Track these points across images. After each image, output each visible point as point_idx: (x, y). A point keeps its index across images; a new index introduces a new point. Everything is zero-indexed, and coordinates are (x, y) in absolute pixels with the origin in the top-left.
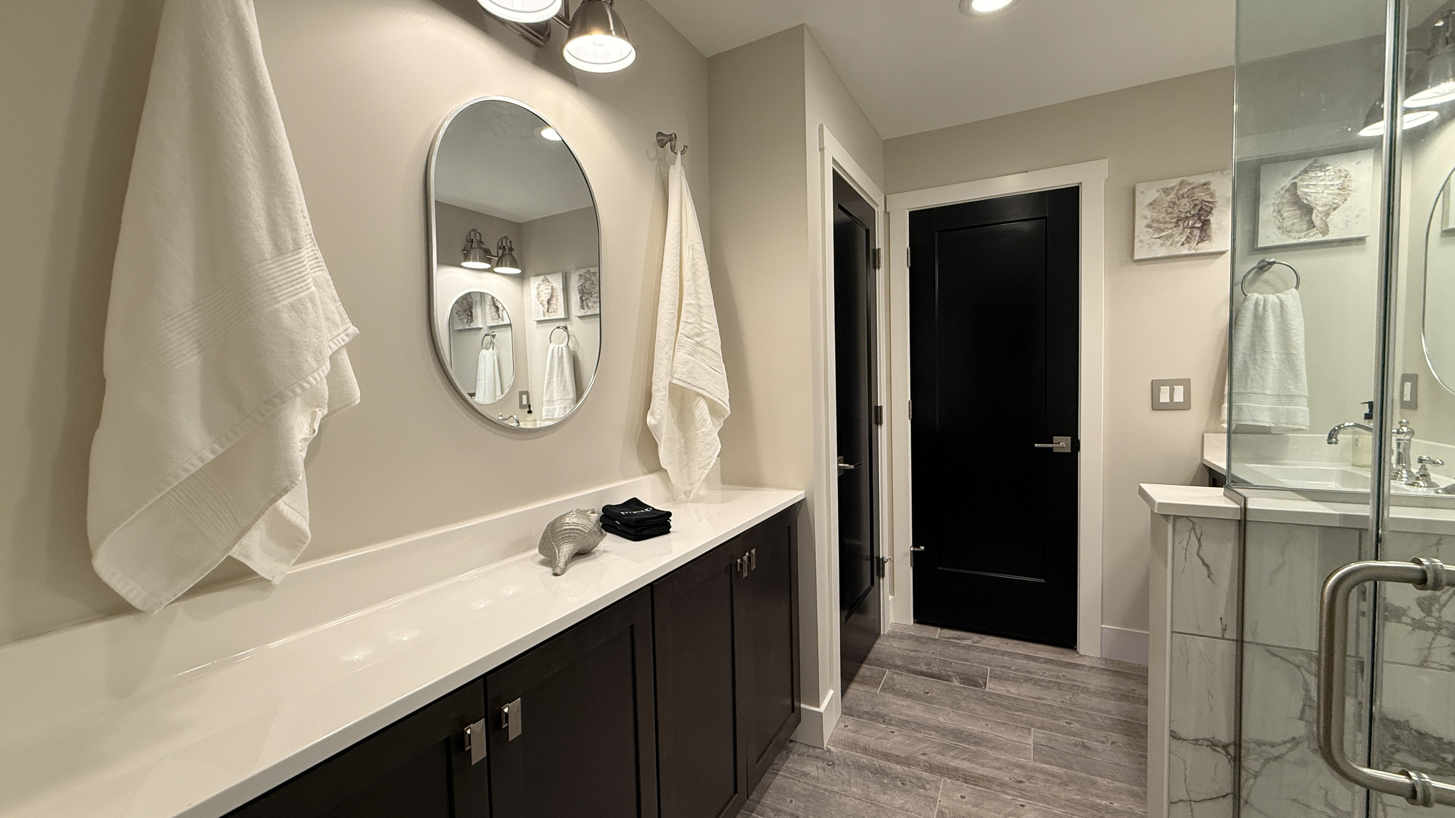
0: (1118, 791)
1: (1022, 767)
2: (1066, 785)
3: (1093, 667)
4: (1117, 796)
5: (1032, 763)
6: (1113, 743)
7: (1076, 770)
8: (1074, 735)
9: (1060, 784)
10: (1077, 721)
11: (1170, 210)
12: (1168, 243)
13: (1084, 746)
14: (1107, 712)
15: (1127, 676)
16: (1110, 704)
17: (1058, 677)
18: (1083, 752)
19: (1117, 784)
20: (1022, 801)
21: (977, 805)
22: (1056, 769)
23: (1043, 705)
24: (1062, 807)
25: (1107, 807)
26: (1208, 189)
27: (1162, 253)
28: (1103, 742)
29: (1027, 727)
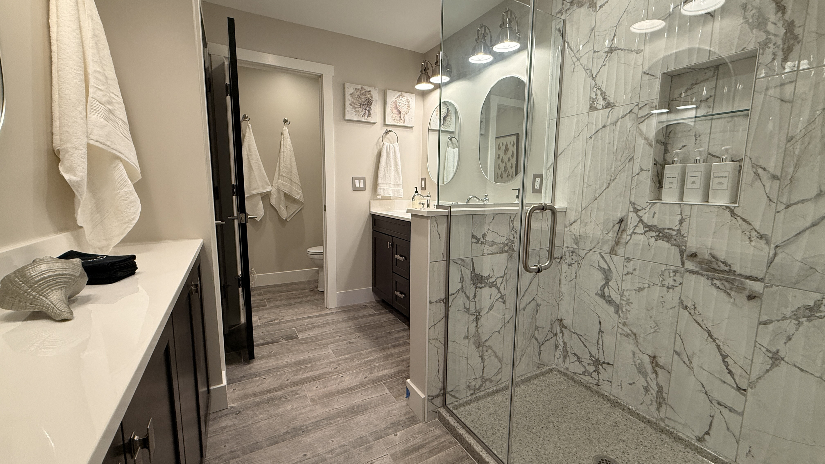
0: (370, 352)
1: (333, 362)
2: (353, 360)
3: (337, 312)
4: (370, 354)
5: (336, 359)
6: (359, 337)
7: (353, 353)
8: (344, 340)
9: (351, 361)
10: (343, 335)
11: (358, 99)
12: (358, 114)
13: (351, 343)
14: (350, 327)
15: (349, 311)
16: (350, 323)
17: (325, 321)
18: (351, 345)
19: (368, 350)
20: (341, 375)
21: (325, 387)
22: (346, 356)
23: (326, 334)
24: (356, 368)
25: (370, 360)
26: (370, 94)
27: (355, 118)
28: (355, 338)
29: (326, 346)
